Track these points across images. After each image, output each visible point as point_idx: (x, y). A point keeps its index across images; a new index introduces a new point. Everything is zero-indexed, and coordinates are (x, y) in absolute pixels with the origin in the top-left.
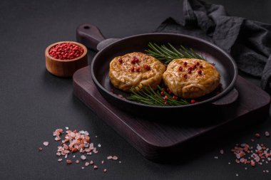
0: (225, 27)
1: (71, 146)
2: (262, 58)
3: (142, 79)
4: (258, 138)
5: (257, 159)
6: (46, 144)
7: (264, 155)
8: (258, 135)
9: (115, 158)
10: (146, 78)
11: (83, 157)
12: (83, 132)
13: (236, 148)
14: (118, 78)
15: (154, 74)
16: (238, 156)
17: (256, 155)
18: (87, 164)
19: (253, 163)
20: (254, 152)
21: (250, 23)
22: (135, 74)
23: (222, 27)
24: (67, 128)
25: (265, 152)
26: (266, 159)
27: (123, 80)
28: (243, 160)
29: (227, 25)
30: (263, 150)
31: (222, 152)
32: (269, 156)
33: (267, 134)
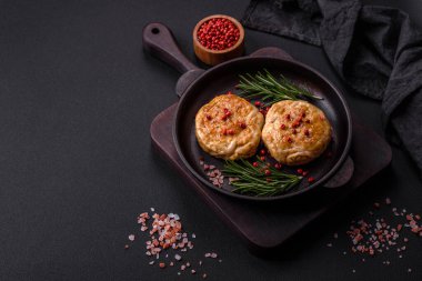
0: (335, 23)
1: (161, 239)
2: (383, 69)
3: (237, 146)
4: (378, 208)
5: (377, 244)
6: (131, 238)
7: (384, 237)
8: (377, 204)
9: (215, 256)
10: (242, 145)
11: (178, 257)
12: (172, 215)
13: (352, 228)
14: (208, 146)
15: (251, 137)
16: (355, 241)
17: (375, 238)
18: (183, 267)
19: (372, 252)
20: (373, 232)
22: (228, 139)
23: (331, 22)
24: (153, 210)
25: (386, 232)
26: (386, 243)
27: (214, 148)
28: (360, 248)
30: (383, 229)
31: (336, 236)
32: (391, 239)
33: (388, 201)
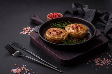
0: (89, 13)
2: (104, 25)
5: (104, 63)
7: (106, 62)
8: (104, 54)
13: (95, 59)
16: (96, 63)
19: (102, 65)
20: (103, 61)
21: (99, 11)
23: (88, 13)
25: (107, 61)
26: (107, 63)
28: (98, 64)
29: (90, 12)
30: (106, 60)
31: (90, 61)
32: (109, 62)
33: (107, 54)
